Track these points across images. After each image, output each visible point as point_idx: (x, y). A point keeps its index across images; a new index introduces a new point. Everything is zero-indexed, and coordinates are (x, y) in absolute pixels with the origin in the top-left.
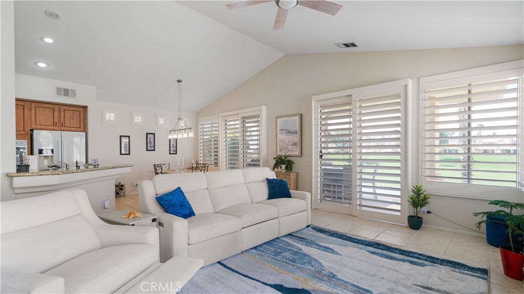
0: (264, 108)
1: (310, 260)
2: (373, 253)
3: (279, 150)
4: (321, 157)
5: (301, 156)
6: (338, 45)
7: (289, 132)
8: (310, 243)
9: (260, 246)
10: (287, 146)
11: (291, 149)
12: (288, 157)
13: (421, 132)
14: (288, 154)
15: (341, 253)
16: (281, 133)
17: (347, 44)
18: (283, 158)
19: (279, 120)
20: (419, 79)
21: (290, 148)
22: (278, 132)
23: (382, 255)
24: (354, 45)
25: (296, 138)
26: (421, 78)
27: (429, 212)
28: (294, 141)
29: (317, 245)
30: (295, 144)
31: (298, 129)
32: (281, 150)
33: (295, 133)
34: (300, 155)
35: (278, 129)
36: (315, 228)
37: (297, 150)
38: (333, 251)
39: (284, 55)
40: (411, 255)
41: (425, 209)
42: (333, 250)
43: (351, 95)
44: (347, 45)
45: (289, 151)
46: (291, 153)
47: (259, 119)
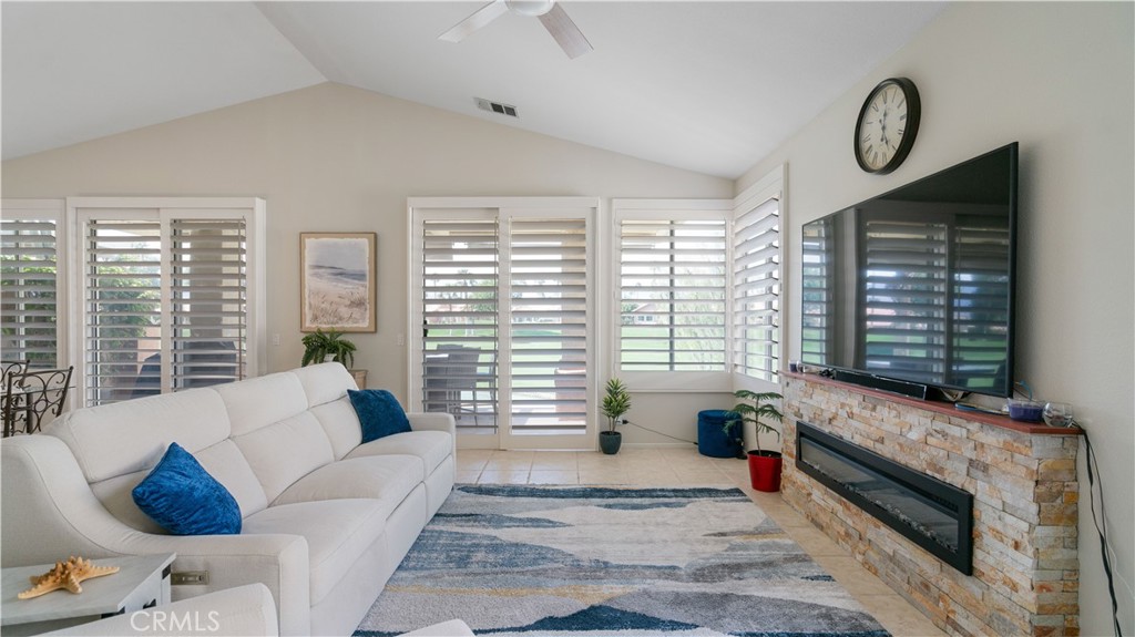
0: (260, 204)
1: (541, 554)
2: (609, 506)
3: (308, 315)
4: (425, 332)
5: (376, 331)
6: (481, 104)
7: (341, 274)
8: (497, 521)
9: (407, 558)
10: (334, 306)
11: (346, 316)
12: (340, 333)
13: (613, 290)
14: (338, 326)
15: (568, 522)
16: (316, 275)
17: (500, 106)
18: (328, 336)
19: (309, 242)
20: (610, 201)
21: (344, 311)
22: (308, 271)
23: (624, 507)
24: (511, 111)
25: (362, 290)
26: (614, 200)
27: (625, 422)
28: (357, 296)
29: (511, 519)
30: (359, 304)
31: (367, 268)
32: (315, 318)
33: (360, 276)
34: (373, 330)
35: (308, 262)
36: (466, 489)
37: (364, 319)
38: (552, 524)
39: (325, 80)
40: (654, 494)
41: (620, 418)
42: (550, 522)
43: (497, 209)
44: (497, 108)
45: (341, 319)
46: (346, 326)
47: (243, 232)
